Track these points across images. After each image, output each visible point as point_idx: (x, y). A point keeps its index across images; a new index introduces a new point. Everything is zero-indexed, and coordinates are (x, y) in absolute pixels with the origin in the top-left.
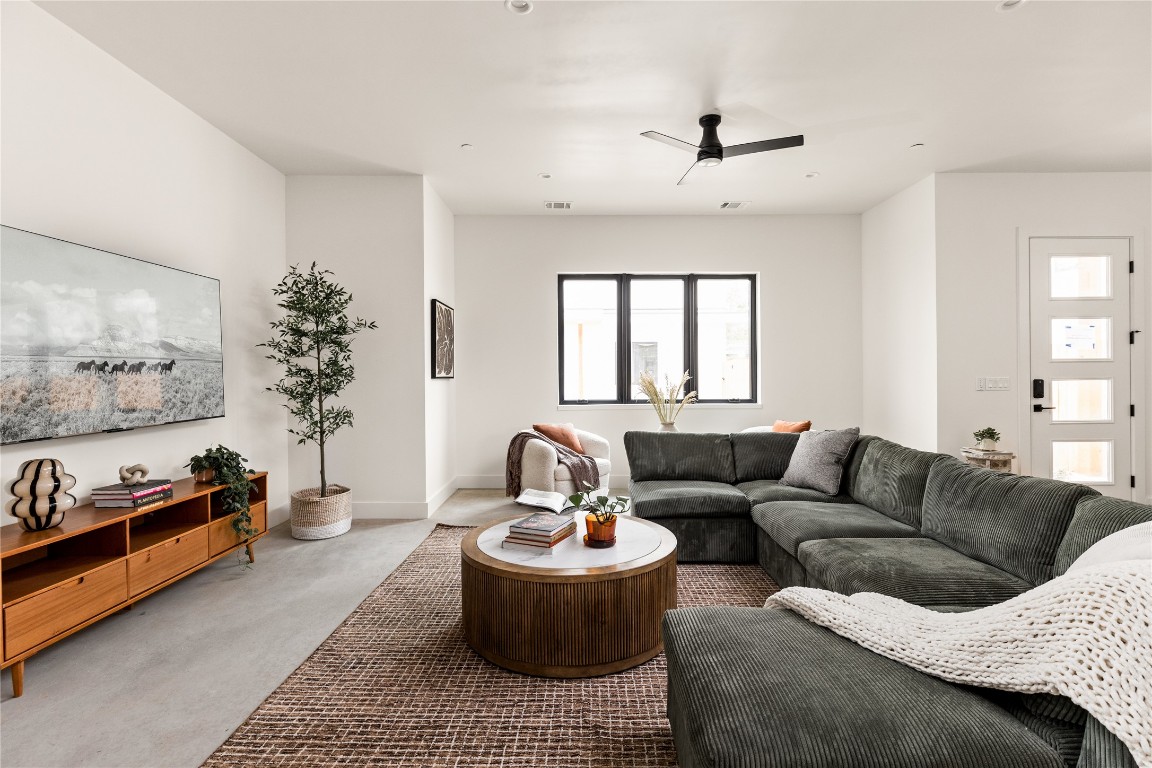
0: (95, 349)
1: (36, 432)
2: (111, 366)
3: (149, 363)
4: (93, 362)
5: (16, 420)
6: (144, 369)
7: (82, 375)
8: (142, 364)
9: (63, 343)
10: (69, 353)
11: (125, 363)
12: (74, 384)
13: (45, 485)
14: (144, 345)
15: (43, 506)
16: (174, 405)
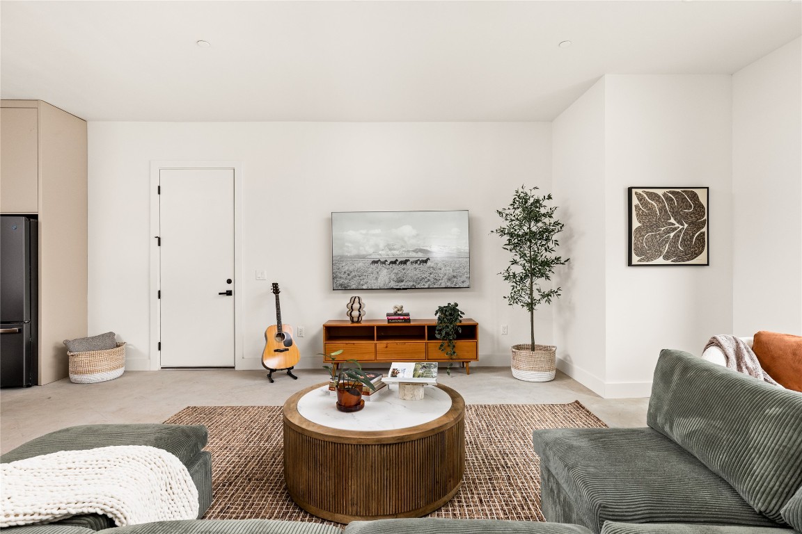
0: (381, 255)
1: (354, 287)
2: (389, 262)
3: (411, 260)
4: (379, 260)
5: (346, 282)
6: (408, 263)
7: (372, 266)
8: (407, 261)
9: (365, 253)
10: (368, 257)
11: (397, 260)
12: (370, 270)
13: (356, 306)
14: (408, 251)
15: (355, 313)
16: (429, 280)
